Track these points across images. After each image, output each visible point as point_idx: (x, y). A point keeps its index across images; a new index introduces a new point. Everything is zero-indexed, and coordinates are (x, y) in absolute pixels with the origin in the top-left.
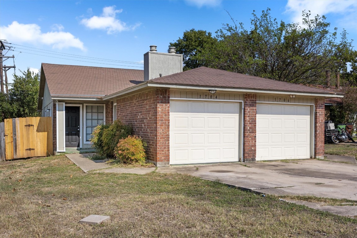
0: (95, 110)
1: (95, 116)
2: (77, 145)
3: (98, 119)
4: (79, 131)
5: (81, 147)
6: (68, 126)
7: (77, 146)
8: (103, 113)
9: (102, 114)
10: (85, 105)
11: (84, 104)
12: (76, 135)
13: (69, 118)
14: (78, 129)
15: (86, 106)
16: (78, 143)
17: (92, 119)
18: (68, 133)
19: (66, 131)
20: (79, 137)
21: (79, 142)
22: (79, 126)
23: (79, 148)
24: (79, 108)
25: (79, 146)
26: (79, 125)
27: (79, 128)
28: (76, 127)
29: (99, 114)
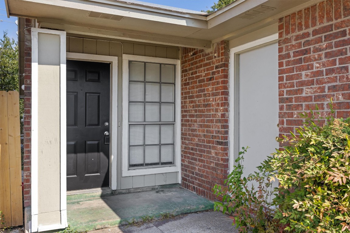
0: (152, 76)
1: (153, 93)
2: (102, 179)
3: (160, 103)
4: (108, 139)
5: (114, 186)
6: (75, 124)
7: (101, 183)
8: (174, 84)
9: (171, 87)
10: (126, 58)
11: (124, 56)
12: (98, 151)
13: (76, 97)
14: (106, 133)
15: (130, 62)
16: (104, 175)
17: (145, 102)
18: (75, 145)
19: (68, 140)
20: (108, 155)
21: (106, 171)
22: (107, 124)
23: (108, 191)
24: (107, 67)
25: (106, 183)
26: (108, 120)
27: (108, 129)
28: (98, 125)
29: (164, 87)
